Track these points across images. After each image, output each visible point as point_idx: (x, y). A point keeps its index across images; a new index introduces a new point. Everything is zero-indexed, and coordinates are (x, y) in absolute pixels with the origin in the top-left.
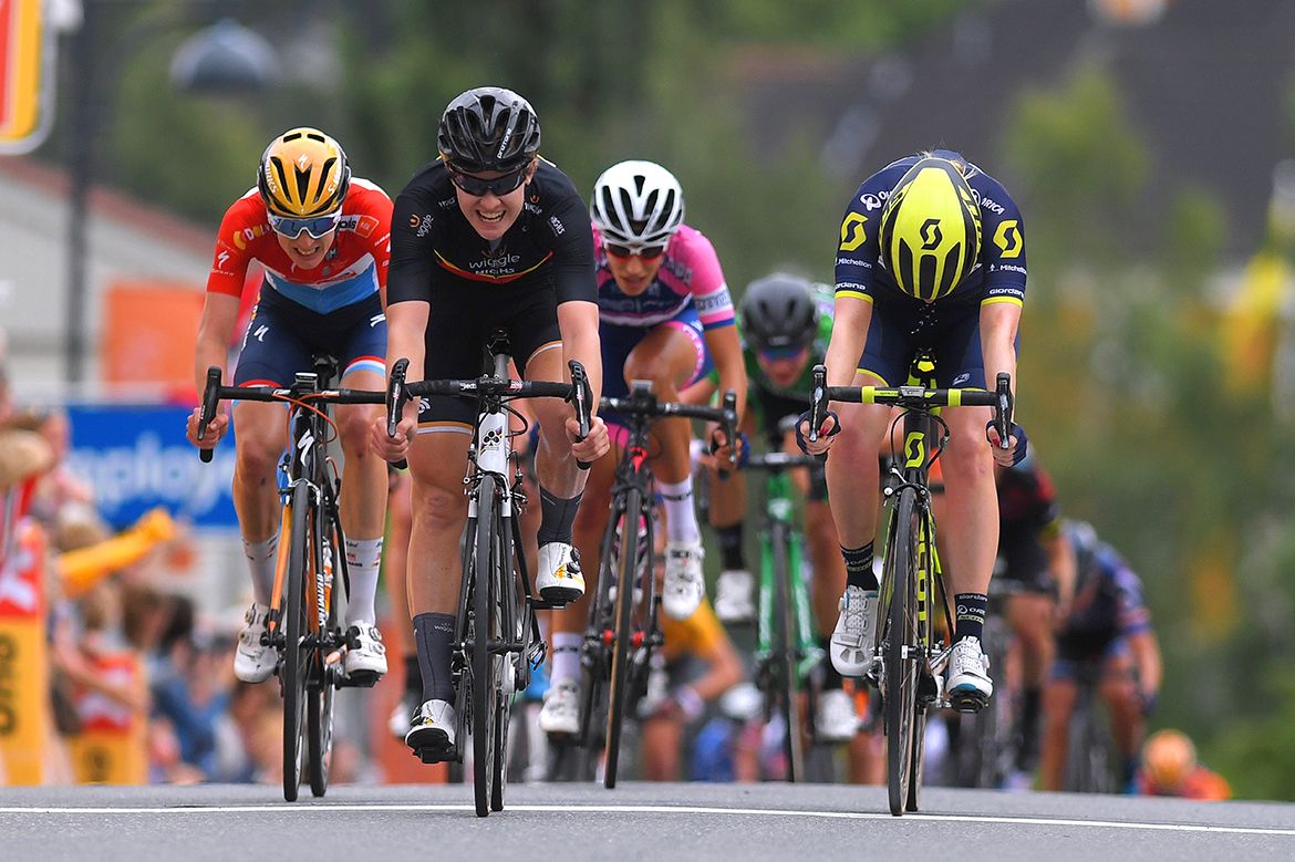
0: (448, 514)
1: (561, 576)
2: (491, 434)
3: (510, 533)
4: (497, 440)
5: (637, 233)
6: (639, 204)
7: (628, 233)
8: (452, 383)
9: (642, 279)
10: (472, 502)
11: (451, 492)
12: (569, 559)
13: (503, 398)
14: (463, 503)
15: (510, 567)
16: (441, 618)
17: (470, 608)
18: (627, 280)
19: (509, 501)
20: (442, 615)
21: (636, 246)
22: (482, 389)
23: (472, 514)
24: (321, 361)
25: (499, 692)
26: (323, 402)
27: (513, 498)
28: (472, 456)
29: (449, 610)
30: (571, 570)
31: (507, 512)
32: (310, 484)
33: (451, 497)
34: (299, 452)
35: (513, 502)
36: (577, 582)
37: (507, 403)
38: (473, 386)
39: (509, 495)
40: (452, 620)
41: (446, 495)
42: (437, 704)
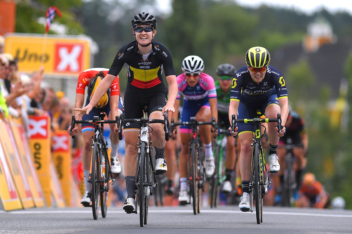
0: (133, 152)
1: (161, 167)
2: (144, 132)
3: (149, 157)
4: (145, 134)
5: (192, 70)
6: (192, 63)
7: (190, 69)
8: (134, 119)
9: (194, 82)
10: (139, 149)
11: (134, 146)
12: (163, 162)
13: (147, 123)
14: (137, 149)
15: (149, 165)
16: (132, 177)
17: (139, 175)
18: (190, 82)
19: (148, 149)
20: (132, 176)
21: (192, 73)
22: (142, 121)
23: (139, 152)
24: (102, 113)
25: (146, 196)
26: (102, 123)
27: (149, 148)
28: (139, 138)
29: (134, 176)
30: (164, 165)
31: (148, 151)
32: (98, 143)
33: (134, 147)
34: (96, 135)
35: (149, 149)
36: (165, 168)
37: (148, 125)
38: (140, 120)
39: (148, 147)
40: (134, 178)
41: (133, 146)
42: (131, 199)
